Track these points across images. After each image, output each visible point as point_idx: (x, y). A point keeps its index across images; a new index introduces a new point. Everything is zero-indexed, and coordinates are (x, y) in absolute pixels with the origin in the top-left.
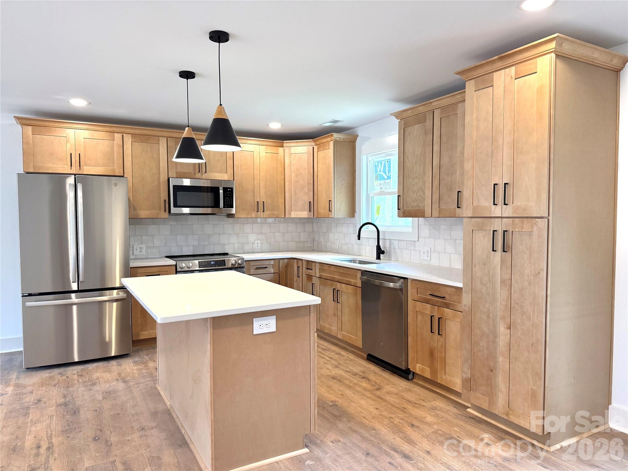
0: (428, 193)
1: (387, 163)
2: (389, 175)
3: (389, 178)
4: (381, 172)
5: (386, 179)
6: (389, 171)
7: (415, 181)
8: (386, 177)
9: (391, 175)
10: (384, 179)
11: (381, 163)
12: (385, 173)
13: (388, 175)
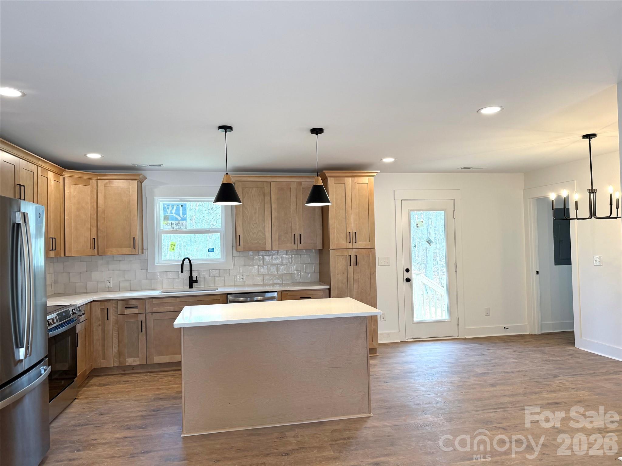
0: (268, 235)
1: (181, 207)
2: (185, 217)
3: (185, 219)
4: (172, 213)
5: (180, 220)
6: (184, 213)
7: (255, 226)
8: (179, 218)
9: (186, 217)
10: (177, 219)
11: (173, 206)
12: (179, 215)
13: (182, 217)
